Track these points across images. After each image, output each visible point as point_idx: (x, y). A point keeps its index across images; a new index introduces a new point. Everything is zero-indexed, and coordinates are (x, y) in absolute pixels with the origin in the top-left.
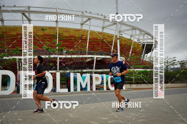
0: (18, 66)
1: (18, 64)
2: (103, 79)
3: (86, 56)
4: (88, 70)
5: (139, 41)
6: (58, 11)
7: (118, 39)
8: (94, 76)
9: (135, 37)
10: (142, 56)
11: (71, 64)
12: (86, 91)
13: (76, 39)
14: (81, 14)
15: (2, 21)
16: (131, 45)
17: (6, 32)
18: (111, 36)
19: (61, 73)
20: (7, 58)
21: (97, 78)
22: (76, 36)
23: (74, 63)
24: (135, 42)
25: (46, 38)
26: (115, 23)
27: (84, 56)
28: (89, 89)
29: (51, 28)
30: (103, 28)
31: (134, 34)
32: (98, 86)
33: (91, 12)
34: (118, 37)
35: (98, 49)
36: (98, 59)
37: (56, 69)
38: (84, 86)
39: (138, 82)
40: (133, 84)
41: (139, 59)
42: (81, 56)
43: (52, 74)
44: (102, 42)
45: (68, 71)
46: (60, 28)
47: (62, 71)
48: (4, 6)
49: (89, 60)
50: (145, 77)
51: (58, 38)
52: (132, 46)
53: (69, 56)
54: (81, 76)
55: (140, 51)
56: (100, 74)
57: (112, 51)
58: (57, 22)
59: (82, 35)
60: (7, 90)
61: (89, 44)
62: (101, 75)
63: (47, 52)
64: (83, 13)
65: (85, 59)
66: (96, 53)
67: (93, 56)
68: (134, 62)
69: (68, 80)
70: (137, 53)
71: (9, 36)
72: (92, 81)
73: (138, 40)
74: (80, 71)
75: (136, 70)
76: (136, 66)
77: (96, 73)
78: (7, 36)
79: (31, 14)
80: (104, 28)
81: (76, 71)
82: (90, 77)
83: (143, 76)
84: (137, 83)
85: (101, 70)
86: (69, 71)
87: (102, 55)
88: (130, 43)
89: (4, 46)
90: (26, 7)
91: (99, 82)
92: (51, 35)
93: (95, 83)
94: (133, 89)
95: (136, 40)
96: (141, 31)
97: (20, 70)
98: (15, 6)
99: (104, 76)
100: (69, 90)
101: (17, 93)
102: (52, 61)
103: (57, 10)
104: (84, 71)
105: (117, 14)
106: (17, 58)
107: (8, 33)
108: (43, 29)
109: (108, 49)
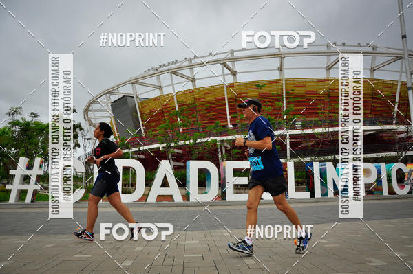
0: (220, 153)
1: (220, 150)
2: (379, 172)
7: (410, 88)
11: (313, 145)
13: (320, 98)
14: (324, 49)
15: (192, 81)
17: (199, 99)
18: (391, 85)
19: (295, 163)
20: (203, 140)
21: (367, 172)
23: (318, 143)
25: (264, 102)
26: (398, 57)
27: (337, 129)
29: (270, 82)
30: (373, 70)
33: (344, 44)
34: (409, 85)
35: (365, 114)
36: (367, 133)
37: (286, 157)
42: (332, 130)
44: (373, 98)
45: (308, 159)
46: (287, 80)
47: (295, 160)
48: (195, 57)
51: (285, 98)
53: (309, 131)
54: (335, 167)
56: (372, 162)
57: (395, 115)
58: (281, 70)
59: (330, 89)
60: (206, 193)
62: (376, 164)
64: (328, 46)
69: (310, 175)
71: (204, 103)
74: (330, 157)
78: (200, 103)
79: (236, 63)
80: (374, 70)
81: (323, 158)
85: (373, 155)
86: (310, 158)
87: (374, 124)
89: (197, 121)
90: (227, 52)
91: (372, 179)
92: (273, 95)
97: (223, 161)
98: (211, 54)
99: (383, 166)
100: (312, 195)
101: (223, 199)
105: (404, 37)
106: (219, 138)
107: (202, 100)
108: (258, 85)
109: (387, 111)
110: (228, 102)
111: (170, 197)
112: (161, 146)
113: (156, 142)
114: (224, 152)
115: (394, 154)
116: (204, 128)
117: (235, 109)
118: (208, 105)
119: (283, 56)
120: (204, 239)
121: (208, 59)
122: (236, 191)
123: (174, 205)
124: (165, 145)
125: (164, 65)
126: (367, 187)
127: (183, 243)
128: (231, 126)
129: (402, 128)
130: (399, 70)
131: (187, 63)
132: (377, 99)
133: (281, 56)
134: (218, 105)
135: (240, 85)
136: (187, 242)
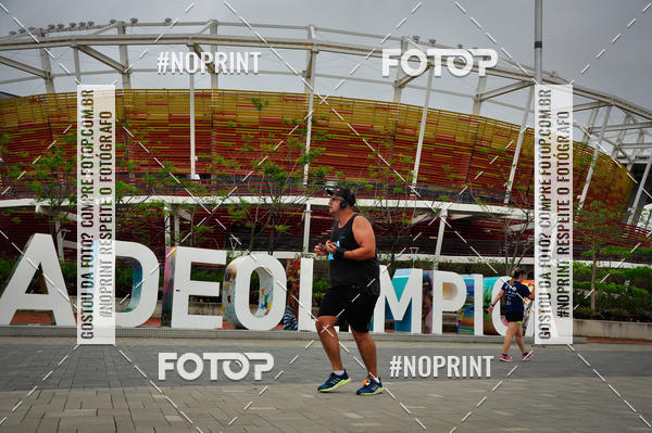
0: (168, 229)
1: (168, 223)
2: (471, 291)
3: (411, 204)
4: (415, 257)
5: (620, 154)
6: (314, 36)
8: (440, 278)
9: (606, 135)
10: (633, 211)
12: (408, 333)
13: (376, 138)
15: (123, 73)
16: (587, 167)
17: (134, 112)
18: (509, 132)
19: (315, 262)
20: (135, 200)
21: (449, 289)
22: (377, 127)
24: (603, 156)
25: (266, 135)
26: (524, 81)
27: (402, 204)
28: (416, 326)
29: (285, 98)
30: (479, 100)
31: (599, 123)
32: (453, 319)
35: (456, 180)
36: (456, 216)
37: (300, 249)
38: (398, 316)
39: (613, 310)
40: (588, 317)
41: (620, 223)
42: (392, 203)
43: (284, 262)
44: (473, 152)
46: (318, 99)
48: (134, 22)
49: (420, 218)
50: (642, 295)
51: (309, 133)
52: (591, 172)
54: (392, 275)
55: (624, 192)
56: (459, 272)
57: (510, 188)
58: (308, 77)
59: (397, 125)
60: (129, 310)
61: (421, 160)
62: (467, 277)
63: (270, 184)
64: (404, 42)
65: (404, 215)
66: (447, 194)
67: (437, 204)
68: (596, 232)
70: (612, 199)
71: (143, 123)
72: (431, 298)
73: (617, 148)
75: (606, 264)
76: (604, 251)
77: (443, 267)
78: (136, 123)
79: (219, 47)
80: (481, 101)
82: (424, 282)
83: (634, 288)
84: (607, 317)
85: (464, 260)
87: (471, 201)
88: (582, 160)
89: (126, 159)
90: (205, 24)
91: (457, 304)
93: (441, 305)
94: (589, 338)
95: (607, 149)
96: (629, 110)
97: (173, 245)
98: (168, 21)
99: (478, 279)
101: (165, 325)
102: (285, 216)
103: (310, 34)
104: (400, 259)
105: (538, 45)
106: (169, 199)
107: (140, 116)
108: (256, 100)
109: (495, 179)
110: (196, 128)
111: (48, 316)
112: (39, 205)
113: (28, 193)
114: (177, 228)
115: (501, 260)
116: (139, 175)
117: (209, 142)
118: (152, 129)
119: (315, 49)
120: (109, 405)
121: (162, 31)
122: (193, 309)
123: (55, 333)
124: (46, 202)
125: (61, 27)
126: (447, 317)
127: (59, 415)
128: (197, 177)
129: (517, 213)
130: (524, 106)
131: (114, 32)
132: (481, 154)
133: (313, 49)
134: (173, 132)
135: (223, 94)
136: (68, 412)
